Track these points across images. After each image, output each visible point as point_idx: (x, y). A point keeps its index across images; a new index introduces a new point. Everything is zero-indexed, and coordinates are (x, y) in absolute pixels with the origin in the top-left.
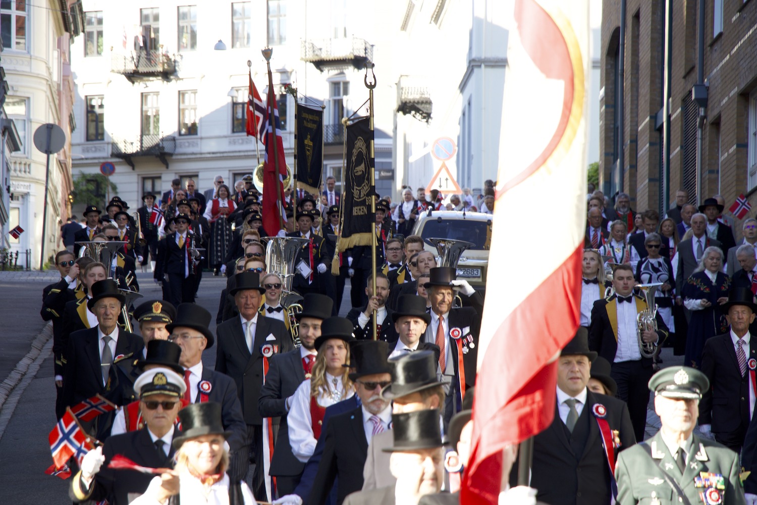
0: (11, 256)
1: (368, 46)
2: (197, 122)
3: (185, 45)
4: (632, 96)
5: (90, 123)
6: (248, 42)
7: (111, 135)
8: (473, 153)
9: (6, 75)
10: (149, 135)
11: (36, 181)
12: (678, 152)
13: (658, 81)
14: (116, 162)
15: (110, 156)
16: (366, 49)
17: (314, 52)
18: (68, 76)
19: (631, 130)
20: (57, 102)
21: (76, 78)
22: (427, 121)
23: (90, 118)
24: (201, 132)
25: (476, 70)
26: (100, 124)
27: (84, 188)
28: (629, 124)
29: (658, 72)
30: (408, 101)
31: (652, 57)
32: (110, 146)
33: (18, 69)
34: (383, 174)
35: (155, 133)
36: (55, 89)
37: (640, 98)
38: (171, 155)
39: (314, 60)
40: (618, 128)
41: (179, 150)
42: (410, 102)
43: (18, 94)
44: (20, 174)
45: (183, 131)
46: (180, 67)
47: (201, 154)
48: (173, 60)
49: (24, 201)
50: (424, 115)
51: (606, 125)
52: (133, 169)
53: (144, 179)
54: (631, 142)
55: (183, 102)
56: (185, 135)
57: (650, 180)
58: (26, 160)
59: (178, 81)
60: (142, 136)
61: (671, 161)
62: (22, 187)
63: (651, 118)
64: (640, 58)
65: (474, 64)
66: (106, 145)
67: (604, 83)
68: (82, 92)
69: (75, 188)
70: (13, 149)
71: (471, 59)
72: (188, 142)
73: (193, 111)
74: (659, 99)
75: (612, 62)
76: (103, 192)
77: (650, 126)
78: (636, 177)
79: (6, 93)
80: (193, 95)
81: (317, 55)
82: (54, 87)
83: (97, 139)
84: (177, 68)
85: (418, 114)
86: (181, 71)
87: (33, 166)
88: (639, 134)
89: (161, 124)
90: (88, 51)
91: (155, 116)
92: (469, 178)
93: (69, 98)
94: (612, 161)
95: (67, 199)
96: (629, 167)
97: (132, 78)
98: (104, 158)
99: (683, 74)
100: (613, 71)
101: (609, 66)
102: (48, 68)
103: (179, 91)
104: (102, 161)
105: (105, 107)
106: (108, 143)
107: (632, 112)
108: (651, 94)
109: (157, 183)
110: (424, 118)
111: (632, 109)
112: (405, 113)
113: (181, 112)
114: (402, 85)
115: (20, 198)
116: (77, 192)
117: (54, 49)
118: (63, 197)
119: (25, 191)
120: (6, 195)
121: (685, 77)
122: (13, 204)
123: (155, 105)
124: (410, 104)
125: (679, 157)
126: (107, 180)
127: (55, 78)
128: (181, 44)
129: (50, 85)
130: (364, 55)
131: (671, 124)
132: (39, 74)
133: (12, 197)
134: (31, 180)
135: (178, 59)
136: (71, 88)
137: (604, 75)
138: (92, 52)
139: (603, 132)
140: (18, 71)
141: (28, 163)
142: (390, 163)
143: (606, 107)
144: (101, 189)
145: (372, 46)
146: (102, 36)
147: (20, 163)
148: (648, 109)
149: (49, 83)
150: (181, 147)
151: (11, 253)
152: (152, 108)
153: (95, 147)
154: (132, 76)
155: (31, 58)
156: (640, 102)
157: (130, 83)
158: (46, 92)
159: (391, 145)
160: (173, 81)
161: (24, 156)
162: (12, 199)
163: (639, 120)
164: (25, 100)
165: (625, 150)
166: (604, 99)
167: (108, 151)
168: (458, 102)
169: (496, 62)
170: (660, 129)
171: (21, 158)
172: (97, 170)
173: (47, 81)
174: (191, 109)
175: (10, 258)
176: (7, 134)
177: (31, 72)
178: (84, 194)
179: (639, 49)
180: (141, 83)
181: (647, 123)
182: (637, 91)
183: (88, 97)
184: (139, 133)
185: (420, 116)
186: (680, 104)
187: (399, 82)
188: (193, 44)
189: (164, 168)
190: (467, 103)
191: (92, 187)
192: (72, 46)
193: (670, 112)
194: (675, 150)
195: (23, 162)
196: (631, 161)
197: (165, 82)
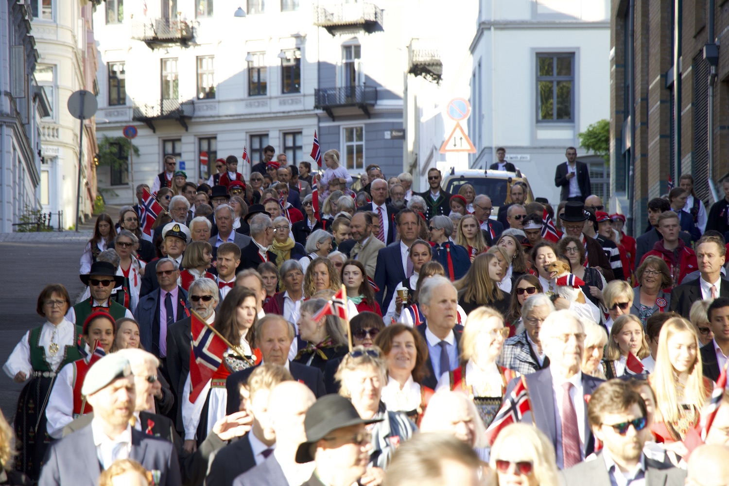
0: (45, 217)
1: (378, 11)
2: (215, 86)
3: (202, 12)
4: (642, 56)
5: (112, 88)
6: (263, 8)
7: (132, 100)
8: (484, 112)
9: (36, 43)
10: (168, 99)
11: (65, 145)
12: (689, 110)
13: (668, 41)
14: (138, 126)
15: (131, 120)
16: (376, 14)
17: (326, 16)
18: (92, 44)
19: (642, 89)
20: (82, 69)
21: (99, 45)
22: (438, 83)
23: (112, 83)
24: (219, 97)
25: (486, 33)
26: (121, 89)
27: (108, 151)
28: (640, 83)
29: (668, 32)
30: (419, 64)
31: (662, 18)
32: (132, 111)
33: (45, 37)
34: (394, 134)
35: (175, 97)
36: (80, 56)
37: (650, 57)
38: (190, 118)
39: (326, 25)
40: (628, 87)
41: (198, 113)
42: (421, 64)
43: (46, 61)
44: (48, 139)
45: (202, 95)
46: (198, 32)
47: (219, 116)
48: (190, 26)
49: (52, 164)
50: (434, 76)
51: (617, 84)
52: (154, 132)
53: (165, 141)
54: (642, 100)
55: (201, 67)
56: (204, 98)
57: (662, 136)
58: (54, 125)
59: (196, 47)
60: (162, 100)
61: (682, 118)
62: (51, 151)
63: (662, 76)
64: (650, 19)
65: (483, 27)
66: (128, 109)
67: (615, 44)
68: (105, 59)
69: (100, 151)
70: (43, 114)
71: (481, 22)
72: (206, 106)
73: (210, 76)
74: (669, 58)
75: (622, 23)
76: (125, 154)
77: (661, 85)
78: (647, 133)
79: (36, 61)
80: (210, 60)
81: (329, 20)
82: (79, 54)
83: (119, 104)
84: (194, 34)
85: (428, 76)
86: (199, 37)
87: (60, 130)
88: (650, 92)
89: (180, 89)
90: (110, 19)
91: (174, 81)
92: (480, 137)
93: (93, 64)
94: (623, 119)
95: (92, 162)
96: (640, 124)
97: (152, 45)
98: (126, 122)
99: (693, 33)
100: (623, 31)
101: (619, 27)
102: (74, 36)
103: (197, 57)
104: (124, 124)
105: (126, 72)
106: (130, 108)
107: (642, 72)
108: (662, 54)
109: (178, 145)
110: (435, 79)
111: (642, 68)
112: (416, 75)
113: (199, 76)
114: (413, 48)
115: (49, 162)
116: (101, 154)
117: (78, 18)
118: (89, 160)
119: (54, 154)
120: (37, 159)
121: (695, 37)
122: (43, 167)
123: (174, 71)
124: (421, 66)
125: (691, 114)
126: (130, 143)
127: (80, 45)
128: (198, 11)
129: (75, 52)
130: (374, 20)
131: (682, 82)
132: (65, 42)
133: (43, 161)
134: (59, 144)
135: (195, 25)
136: (95, 55)
137: (614, 36)
138: (113, 20)
139: (614, 91)
140: (45, 39)
141: (56, 128)
142: (401, 123)
143: (617, 66)
144: (124, 151)
145: (382, 10)
146: (122, 4)
147: (49, 128)
148: (659, 68)
149: (75, 50)
150: (199, 110)
151: (45, 214)
152: (171, 73)
153: (117, 112)
154: (153, 43)
155: (57, 27)
156: (650, 62)
157: (150, 49)
158: (72, 59)
159: (402, 106)
160: (191, 47)
161: (52, 121)
162: (43, 163)
163: (650, 79)
164: (52, 67)
165: (636, 108)
166: (615, 59)
167: (130, 115)
168: (469, 63)
169: (505, 24)
170: (671, 87)
171: (49, 123)
172: (120, 134)
173: (73, 48)
174: (209, 73)
175: (43, 219)
176: (37, 100)
177: (57, 40)
178: (108, 156)
179: (648, 10)
180: (161, 49)
181: (657, 82)
182: (648, 51)
183: (110, 64)
184: (159, 97)
185: (431, 77)
186: (691, 63)
187: (411, 45)
188: (210, 11)
189: (184, 131)
190: (477, 65)
191: (115, 149)
192: (95, 14)
193: (681, 70)
194: (686, 107)
195: (51, 127)
196: (642, 118)
197: (184, 48)
